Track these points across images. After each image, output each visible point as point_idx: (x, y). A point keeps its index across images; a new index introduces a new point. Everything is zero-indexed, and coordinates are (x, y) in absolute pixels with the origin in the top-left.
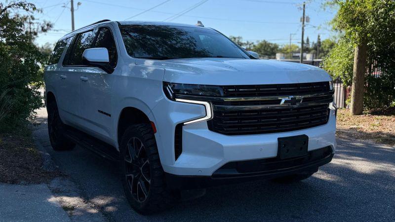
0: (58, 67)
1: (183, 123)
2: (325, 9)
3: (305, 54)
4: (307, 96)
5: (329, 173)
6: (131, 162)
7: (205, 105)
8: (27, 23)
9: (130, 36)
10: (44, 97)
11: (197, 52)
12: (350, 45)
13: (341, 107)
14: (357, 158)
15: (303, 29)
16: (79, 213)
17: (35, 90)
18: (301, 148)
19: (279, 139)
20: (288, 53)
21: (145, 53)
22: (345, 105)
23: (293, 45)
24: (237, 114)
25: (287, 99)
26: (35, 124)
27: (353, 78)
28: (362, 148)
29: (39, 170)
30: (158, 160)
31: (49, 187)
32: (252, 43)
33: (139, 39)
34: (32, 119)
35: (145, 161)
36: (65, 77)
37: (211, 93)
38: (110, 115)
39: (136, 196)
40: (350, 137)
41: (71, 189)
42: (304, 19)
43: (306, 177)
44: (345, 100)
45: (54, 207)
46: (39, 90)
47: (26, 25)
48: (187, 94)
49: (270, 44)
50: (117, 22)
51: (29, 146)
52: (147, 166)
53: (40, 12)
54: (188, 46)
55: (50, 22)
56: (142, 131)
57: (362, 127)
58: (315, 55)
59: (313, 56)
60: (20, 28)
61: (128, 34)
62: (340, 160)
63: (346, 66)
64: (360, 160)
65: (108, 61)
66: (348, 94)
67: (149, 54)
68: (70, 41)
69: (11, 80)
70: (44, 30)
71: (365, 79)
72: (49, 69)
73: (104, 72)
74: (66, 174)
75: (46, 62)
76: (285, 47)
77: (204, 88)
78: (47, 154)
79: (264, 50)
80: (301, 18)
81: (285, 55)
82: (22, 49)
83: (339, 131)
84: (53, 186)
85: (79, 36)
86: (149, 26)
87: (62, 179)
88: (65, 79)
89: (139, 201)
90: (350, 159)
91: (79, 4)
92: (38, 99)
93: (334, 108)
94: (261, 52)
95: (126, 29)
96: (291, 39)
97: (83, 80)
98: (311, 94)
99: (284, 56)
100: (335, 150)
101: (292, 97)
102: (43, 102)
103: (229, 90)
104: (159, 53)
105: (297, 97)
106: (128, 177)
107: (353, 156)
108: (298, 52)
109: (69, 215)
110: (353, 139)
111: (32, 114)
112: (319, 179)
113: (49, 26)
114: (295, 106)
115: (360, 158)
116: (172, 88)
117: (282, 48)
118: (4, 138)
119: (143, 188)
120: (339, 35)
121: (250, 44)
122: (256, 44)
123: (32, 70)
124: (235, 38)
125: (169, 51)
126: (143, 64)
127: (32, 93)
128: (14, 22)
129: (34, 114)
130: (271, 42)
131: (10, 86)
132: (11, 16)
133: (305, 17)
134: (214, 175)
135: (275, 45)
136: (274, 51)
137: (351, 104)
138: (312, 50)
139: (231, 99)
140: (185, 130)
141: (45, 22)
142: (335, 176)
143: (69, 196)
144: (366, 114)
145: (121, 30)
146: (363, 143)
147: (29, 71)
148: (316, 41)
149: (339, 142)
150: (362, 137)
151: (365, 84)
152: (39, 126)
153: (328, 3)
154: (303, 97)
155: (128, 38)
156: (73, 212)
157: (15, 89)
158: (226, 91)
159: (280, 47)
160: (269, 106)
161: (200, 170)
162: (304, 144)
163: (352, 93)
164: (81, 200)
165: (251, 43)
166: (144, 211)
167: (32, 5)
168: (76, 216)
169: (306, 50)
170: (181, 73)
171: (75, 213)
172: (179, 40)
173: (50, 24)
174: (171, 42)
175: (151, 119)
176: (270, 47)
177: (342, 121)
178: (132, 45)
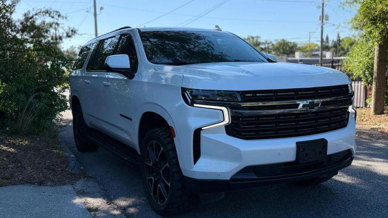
0: (82, 72)
1: (201, 128)
2: (343, 8)
3: (324, 52)
4: (325, 100)
5: (349, 175)
6: (151, 165)
7: (222, 111)
8: (53, 28)
9: (150, 41)
10: (70, 100)
11: (215, 56)
12: (370, 44)
13: (361, 106)
14: (378, 159)
15: (322, 27)
16: (102, 214)
17: (61, 93)
18: (320, 152)
19: (297, 143)
20: (307, 51)
21: (164, 57)
22: (366, 105)
23: (312, 44)
24: (254, 119)
25: (305, 103)
26: (61, 127)
27: (374, 77)
28: (384, 149)
29: (65, 171)
30: (178, 164)
31: (74, 188)
32: (271, 42)
33: (159, 45)
34: (58, 121)
35: (164, 165)
36: (89, 81)
37: (229, 98)
38: (131, 120)
39: (156, 198)
40: (371, 137)
41: (95, 190)
42: (323, 18)
43: (326, 179)
44: (365, 100)
45: (79, 208)
46: (64, 94)
47: (52, 31)
48: (205, 99)
49: (288, 43)
50: (138, 29)
51: (56, 148)
52: (166, 170)
53: (64, 19)
54: (205, 49)
55: (74, 28)
56: (162, 135)
57: (384, 127)
58: (334, 53)
59: (333, 55)
60: (46, 34)
61: (148, 40)
62: (363, 162)
63: (366, 65)
64: (381, 161)
65: (129, 67)
66: (369, 93)
67: (168, 58)
68: (94, 46)
69: (38, 84)
70: (68, 36)
72: (73, 74)
73: (126, 78)
74: (91, 175)
75: (71, 66)
76: (304, 46)
77: (222, 93)
78: (73, 156)
79: (283, 48)
80: (320, 17)
81: (305, 54)
82: (48, 55)
83: (360, 132)
84: (78, 187)
85: (102, 42)
86: (168, 32)
87: (86, 181)
88: (89, 83)
89: (159, 203)
90: (370, 161)
91: (101, 8)
92: (63, 102)
93: (354, 111)
94: (279, 50)
95: (146, 35)
96: (310, 38)
97: (105, 85)
98: (330, 97)
99: (303, 55)
100: (354, 151)
102: (69, 104)
103: (246, 95)
104: (177, 58)
105: (316, 101)
106: (148, 179)
107: (374, 157)
108: (318, 50)
109: (93, 216)
110: (373, 140)
111: (58, 116)
112: (339, 181)
113: (74, 32)
114: (313, 110)
116: (190, 94)
117: (301, 46)
118: (32, 141)
119: (163, 191)
120: (359, 35)
121: (269, 44)
122: (274, 43)
123: (58, 74)
124: (253, 38)
125: (187, 55)
126: (163, 69)
127: (58, 96)
128: (40, 29)
129: (60, 117)
130: (290, 41)
131: (37, 91)
132: (38, 22)
133: (324, 15)
134: (232, 179)
135: (294, 43)
136: (293, 50)
137: (371, 102)
138: (332, 48)
139: (248, 104)
140: (203, 134)
141: (69, 28)
142: (355, 179)
143: (93, 197)
145: (141, 37)
146: (385, 143)
147: (55, 75)
148: (335, 39)
149: (358, 143)
150: (383, 138)
152: (65, 128)
153: (347, 2)
154: (322, 100)
155: (148, 43)
156: (97, 213)
157: (42, 93)
158: (243, 96)
159: (299, 46)
160: (287, 111)
161: (218, 174)
162: (323, 148)
163: (373, 90)
164: (105, 201)
165: (269, 42)
166: (164, 214)
167: (57, 12)
168: (99, 216)
169: (325, 48)
170: (199, 79)
171: (99, 214)
172: (197, 44)
173: (74, 30)
174: (189, 46)
175: (170, 124)
176: (289, 46)
177: (363, 120)
178: (152, 50)
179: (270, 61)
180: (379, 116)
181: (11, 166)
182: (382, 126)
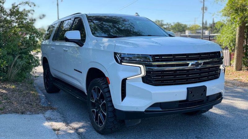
0: (49, 42)
1: (127, 78)
3: (204, 31)
4: (205, 61)
5: (219, 109)
6: (94, 102)
7: (140, 67)
9: (93, 23)
10: (41, 60)
11: (135, 32)
12: (234, 26)
13: (227, 65)
15: (203, 15)
16: (63, 133)
17: (36, 55)
18: (202, 94)
19: (188, 88)
20: (193, 30)
21: (102, 33)
22: (230, 64)
23: (197, 25)
24: (160, 73)
25: (193, 63)
26: (35, 77)
27: (236, 47)
28: (242, 92)
29: (39, 105)
30: (111, 101)
31: (44, 116)
32: (170, 24)
33: (99, 25)
34: (33, 73)
35: (103, 102)
36: (54, 48)
37: (144, 59)
38: (81, 72)
39: (97, 123)
40: (233, 85)
41: (58, 118)
42: (204, 9)
43: (205, 111)
44: (230, 61)
45: (47, 128)
46: (38, 56)
47: (29, 14)
48: (129, 60)
50: (86, 15)
51: (32, 90)
52: (104, 104)
54: (129, 28)
56: (101, 83)
57: (242, 78)
58: (211, 31)
59: (210, 33)
60: (26, 17)
61: (92, 21)
62: (227, 100)
63: (231, 40)
64: (240, 100)
65: (80, 39)
66: (232, 57)
67: (105, 33)
68: (57, 25)
69: (21, 49)
70: (41, 18)
71: (244, 48)
72: (43, 43)
73: (78, 46)
74: (55, 108)
75: (42, 38)
77: (140, 56)
78: (44, 95)
79: (178, 28)
80: (202, 8)
81: (192, 32)
82: (27, 30)
83: (227, 82)
84: (47, 116)
85: (62, 22)
86: (105, 17)
87: (52, 111)
88: (53, 49)
89: (99, 126)
90: (233, 100)
92: (37, 61)
93: (223, 68)
94: (176, 29)
95: (90, 19)
96: (195, 22)
97: (65, 50)
98: (209, 59)
99: (191, 33)
100: (223, 94)
101: (196, 61)
102: (40, 62)
103: (155, 58)
104: (111, 33)
105: (200, 62)
106: (92, 111)
107: (235, 98)
108: (200, 30)
109: (57, 134)
110: (235, 87)
111: (33, 70)
112: (213, 113)
113: (44, 16)
114: (198, 68)
115: (240, 99)
116: (120, 56)
117: (190, 27)
118: (17, 85)
119: (102, 118)
120: (227, 20)
121: (169, 25)
122: (172, 24)
123: (34, 43)
124: (159, 21)
125: (117, 32)
126: (102, 40)
127: (33, 57)
128: (22, 14)
129: (35, 70)
131: (20, 53)
132: (21, 10)
133: (205, 7)
134: (146, 111)
135: (185, 25)
136: (184, 29)
137: (234, 63)
138: (209, 28)
139: (157, 63)
140: (127, 82)
142: (224, 111)
143: (56, 122)
144: (244, 70)
145: (88, 19)
146: (242, 89)
147: (31, 43)
148: (211, 23)
149: (226, 89)
150: (241, 85)
151: (244, 50)
152: (38, 78)
154: (203, 61)
155: (92, 24)
156: (59, 132)
157: (23, 55)
159: (188, 26)
160: (181, 68)
161: (137, 108)
162: (204, 92)
163: (235, 56)
164: (64, 124)
166: (102, 132)
167: (33, 3)
168: (61, 134)
169: (205, 28)
170: (125, 47)
171: (60, 133)
172: (124, 25)
174: (118, 26)
175: (107, 76)
176: (182, 26)
177: (228, 74)
178: (95, 28)
179: (170, 36)
180: (239, 71)
181: (4, 101)
182: (241, 78)
